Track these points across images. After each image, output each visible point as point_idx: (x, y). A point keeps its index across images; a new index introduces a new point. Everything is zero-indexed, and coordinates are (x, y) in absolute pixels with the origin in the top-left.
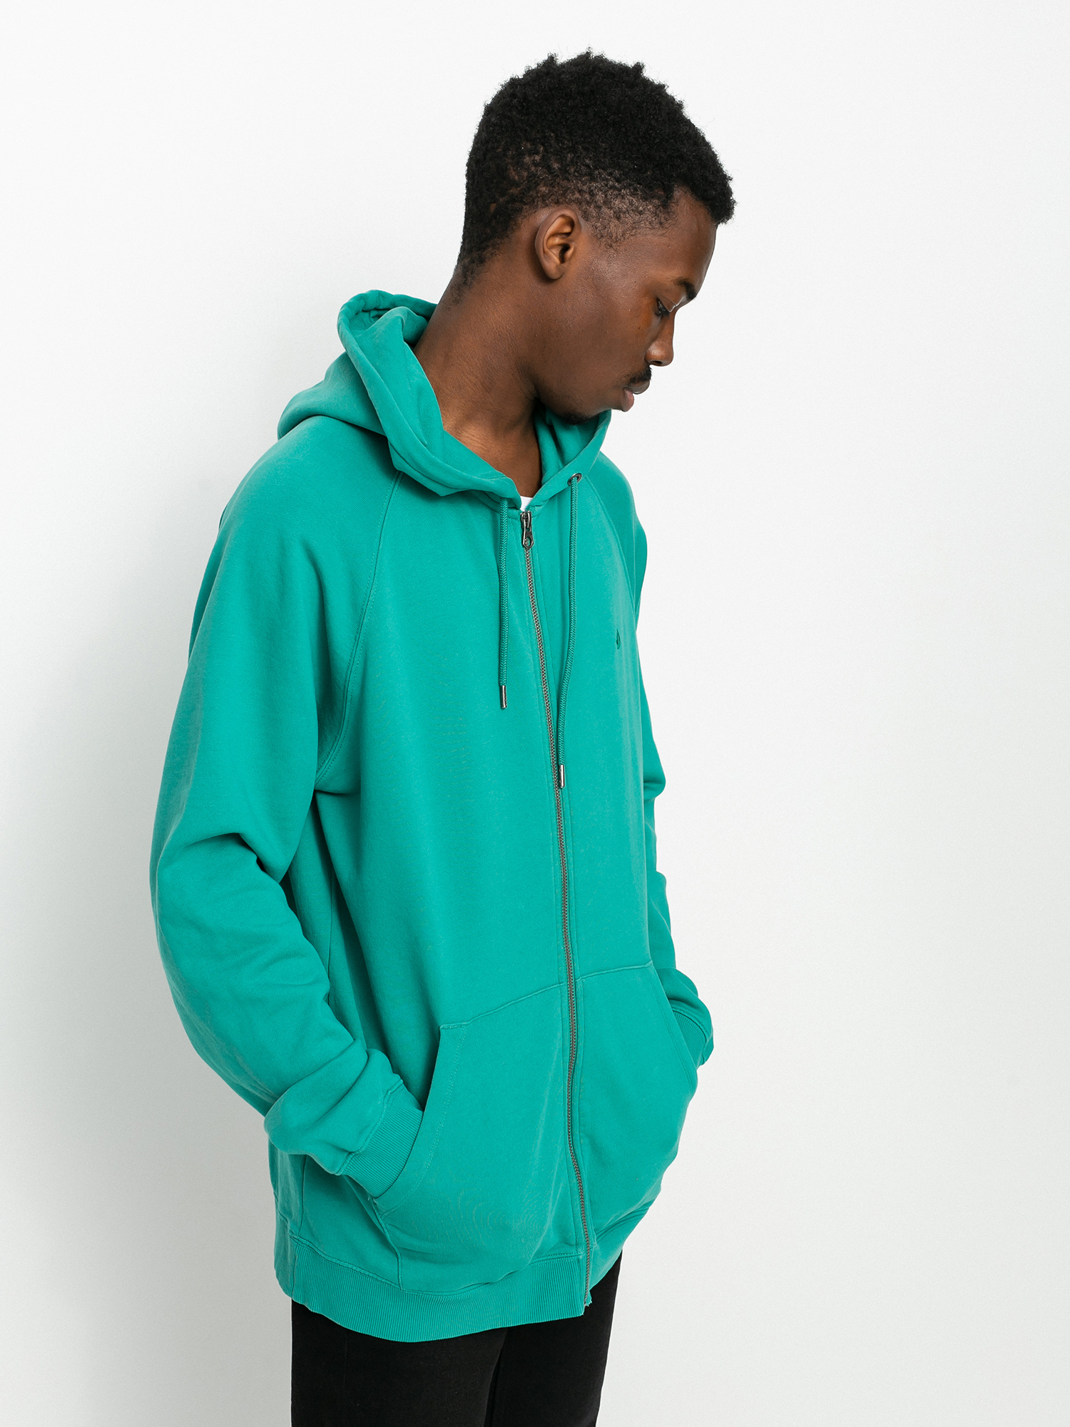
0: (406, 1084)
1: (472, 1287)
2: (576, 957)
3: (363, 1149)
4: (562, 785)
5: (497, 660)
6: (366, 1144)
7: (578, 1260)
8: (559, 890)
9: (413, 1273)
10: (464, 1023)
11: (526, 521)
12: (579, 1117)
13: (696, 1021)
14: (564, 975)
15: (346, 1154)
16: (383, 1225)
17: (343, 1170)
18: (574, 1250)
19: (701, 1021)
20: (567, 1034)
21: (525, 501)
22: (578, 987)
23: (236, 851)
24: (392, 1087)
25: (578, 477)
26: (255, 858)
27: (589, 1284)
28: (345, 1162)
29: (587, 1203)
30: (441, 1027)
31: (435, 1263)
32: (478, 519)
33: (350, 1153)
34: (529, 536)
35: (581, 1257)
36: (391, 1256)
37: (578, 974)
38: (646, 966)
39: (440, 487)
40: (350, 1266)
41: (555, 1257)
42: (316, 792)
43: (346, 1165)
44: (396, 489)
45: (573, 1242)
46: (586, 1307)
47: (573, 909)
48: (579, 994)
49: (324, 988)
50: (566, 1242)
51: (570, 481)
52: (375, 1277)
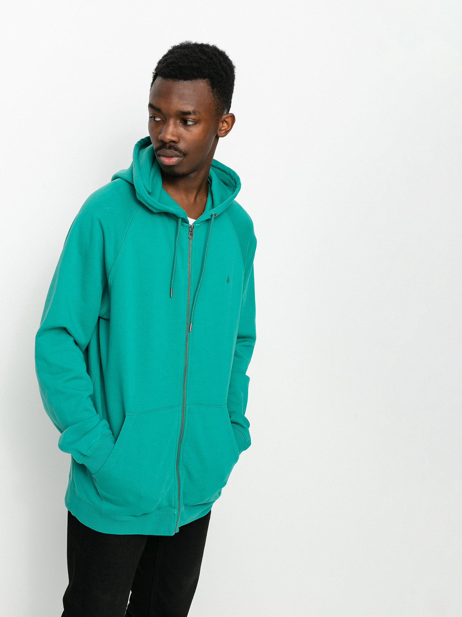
0: (113, 434)
1: (129, 516)
2: (187, 397)
3: (89, 455)
4: (190, 331)
5: (170, 278)
6: (90, 453)
7: (174, 514)
8: (183, 370)
9: (106, 506)
10: (135, 414)
11: (191, 229)
12: (182, 459)
13: (242, 433)
14: (181, 403)
15: (83, 456)
16: (97, 486)
17: (81, 462)
18: (173, 510)
19: (244, 433)
20: (180, 426)
21: (191, 221)
22: (187, 408)
23: (64, 336)
24: (106, 434)
25: (215, 215)
26: (72, 339)
27: (178, 524)
28: (83, 459)
29: (181, 493)
30: (126, 414)
31: (114, 504)
32: (170, 224)
33: (85, 456)
34: (192, 235)
35: (175, 513)
36: (100, 499)
37: (187, 403)
38: (222, 407)
39: (153, 208)
40: (86, 500)
41: (166, 511)
42: (99, 318)
43: (83, 460)
44: (140, 208)
45: (173, 506)
46: (176, 533)
47: (188, 378)
48: (187, 411)
49: (91, 392)
50: (170, 506)
51: (212, 216)
52: (93, 505)
